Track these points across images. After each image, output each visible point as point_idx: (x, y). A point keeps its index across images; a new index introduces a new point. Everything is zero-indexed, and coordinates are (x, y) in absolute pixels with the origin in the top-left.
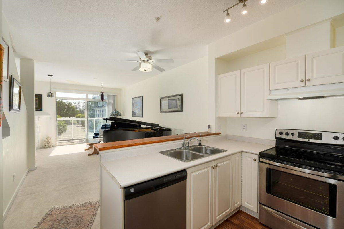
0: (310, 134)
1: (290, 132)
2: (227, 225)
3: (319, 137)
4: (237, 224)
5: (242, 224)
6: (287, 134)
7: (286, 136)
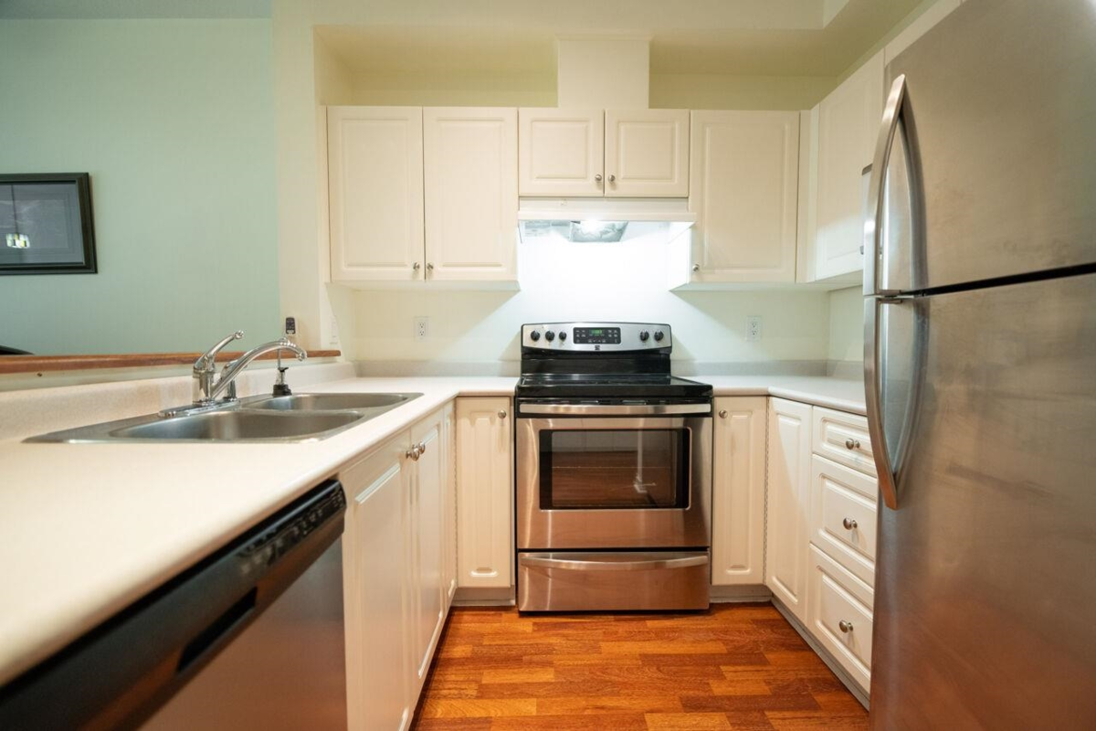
0: (598, 332)
1: (557, 331)
2: (441, 681)
3: (616, 336)
4: (469, 655)
5: (481, 645)
6: (550, 337)
7: (548, 342)
